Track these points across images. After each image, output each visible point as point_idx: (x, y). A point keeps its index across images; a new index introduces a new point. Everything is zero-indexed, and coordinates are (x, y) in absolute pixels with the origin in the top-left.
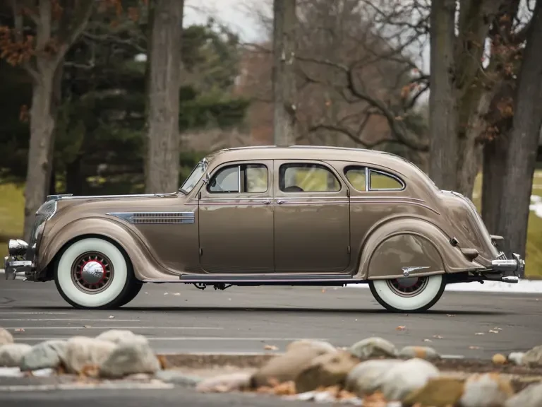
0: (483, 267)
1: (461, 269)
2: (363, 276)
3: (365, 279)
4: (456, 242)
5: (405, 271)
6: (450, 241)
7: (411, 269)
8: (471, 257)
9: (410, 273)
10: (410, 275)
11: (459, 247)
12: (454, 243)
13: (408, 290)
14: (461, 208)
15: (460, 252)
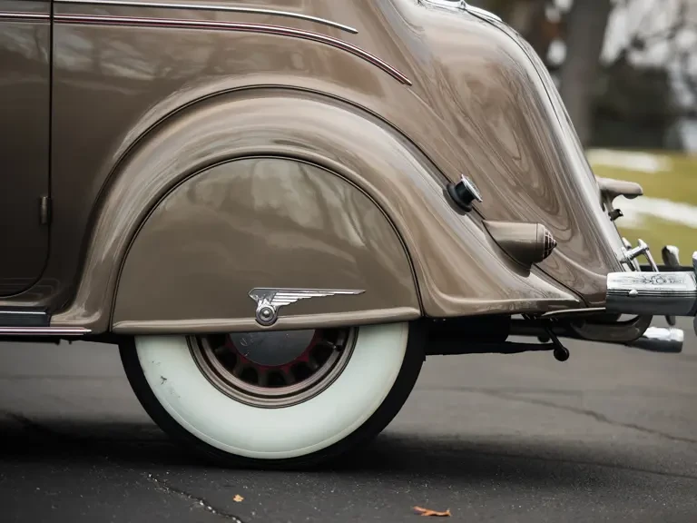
0: (570, 297)
1: (483, 301)
2: (96, 317)
3: (103, 329)
4: (468, 197)
5: (263, 304)
6: (448, 194)
7: (284, 298)
8: (524, 257)
9: (282, 310)
10: (284, 320)
11: (481, 219)
12: (462, 200)
13: (275, 378)
14: (496, 69)
15: (482, 235)
